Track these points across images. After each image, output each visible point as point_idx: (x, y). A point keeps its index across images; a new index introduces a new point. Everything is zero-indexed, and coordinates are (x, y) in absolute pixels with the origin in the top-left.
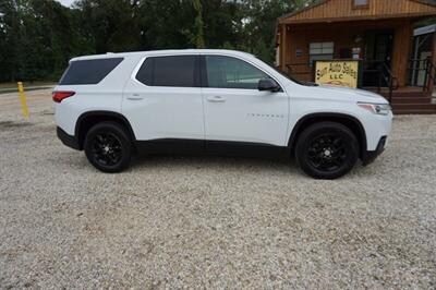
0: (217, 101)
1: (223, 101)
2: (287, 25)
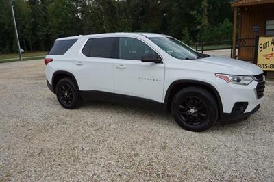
0: (121, 68)
1: (125, 68)
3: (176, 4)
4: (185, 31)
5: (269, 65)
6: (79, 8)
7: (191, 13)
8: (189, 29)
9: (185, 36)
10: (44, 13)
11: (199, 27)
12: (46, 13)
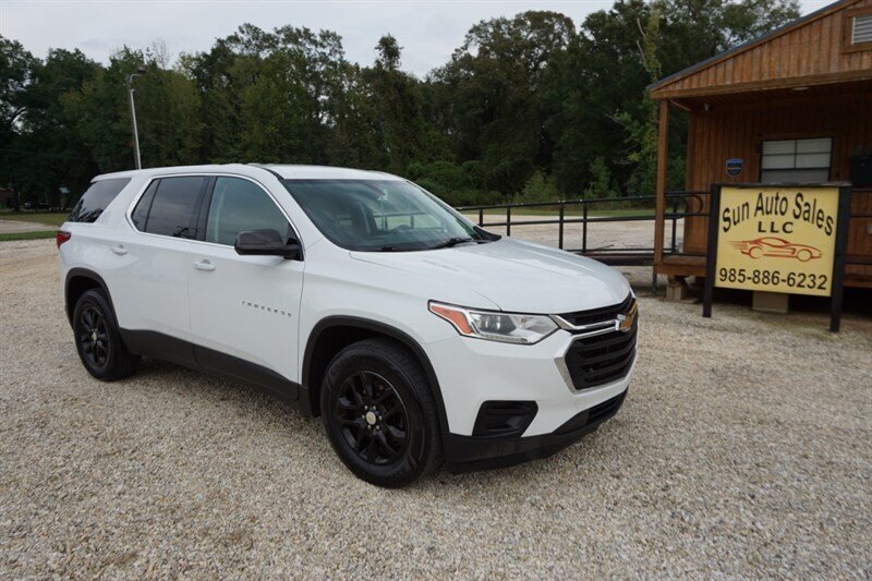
2: (668, 100)
3: (573, 95)
4: (598, 167)
5: (748, 273)
6: (322, 97)
7: (616, 118)
8: (608, 163)
9: (596, 179)
10: (231, 109)
11: (634, 157)
12: (238, 109)
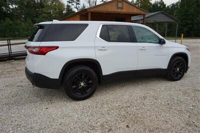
0: (143, 49)
1: (145, 49)
